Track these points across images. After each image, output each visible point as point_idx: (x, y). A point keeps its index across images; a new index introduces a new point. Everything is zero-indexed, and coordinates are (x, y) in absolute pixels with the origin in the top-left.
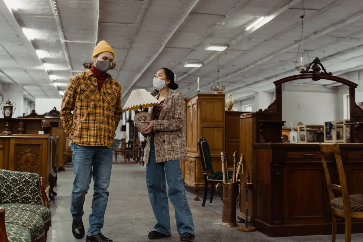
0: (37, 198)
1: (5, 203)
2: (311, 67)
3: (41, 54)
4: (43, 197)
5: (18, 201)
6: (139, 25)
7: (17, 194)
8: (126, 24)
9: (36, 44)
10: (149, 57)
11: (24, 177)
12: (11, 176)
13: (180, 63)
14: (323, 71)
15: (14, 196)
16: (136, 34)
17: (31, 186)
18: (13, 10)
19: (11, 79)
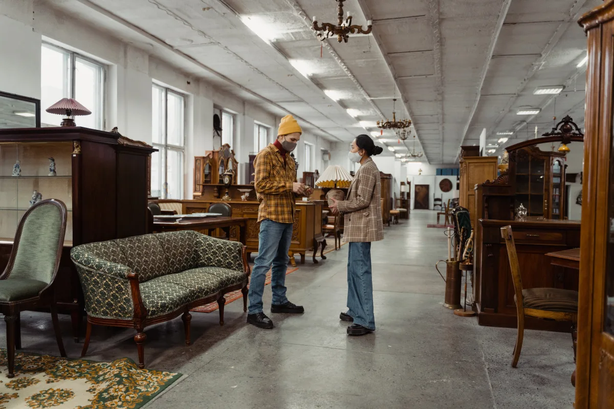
0: (238, 264)
1: (212, 266)
2: (559, 127)
3: (352, 112)
4: (244, 263)
5: (222, 265)
6: (440, 75)
7: (222, 260)
8: (424, 76)
9: (343, 104)
10: (469, 107)
11: (228, 245)
12: (218, 243)
13: (510, 111)
14: (577, 132)
15: (219, 261)
16: (442, 84)
17: (233, 253)
18: (308, 75)
19: (336, 137)
